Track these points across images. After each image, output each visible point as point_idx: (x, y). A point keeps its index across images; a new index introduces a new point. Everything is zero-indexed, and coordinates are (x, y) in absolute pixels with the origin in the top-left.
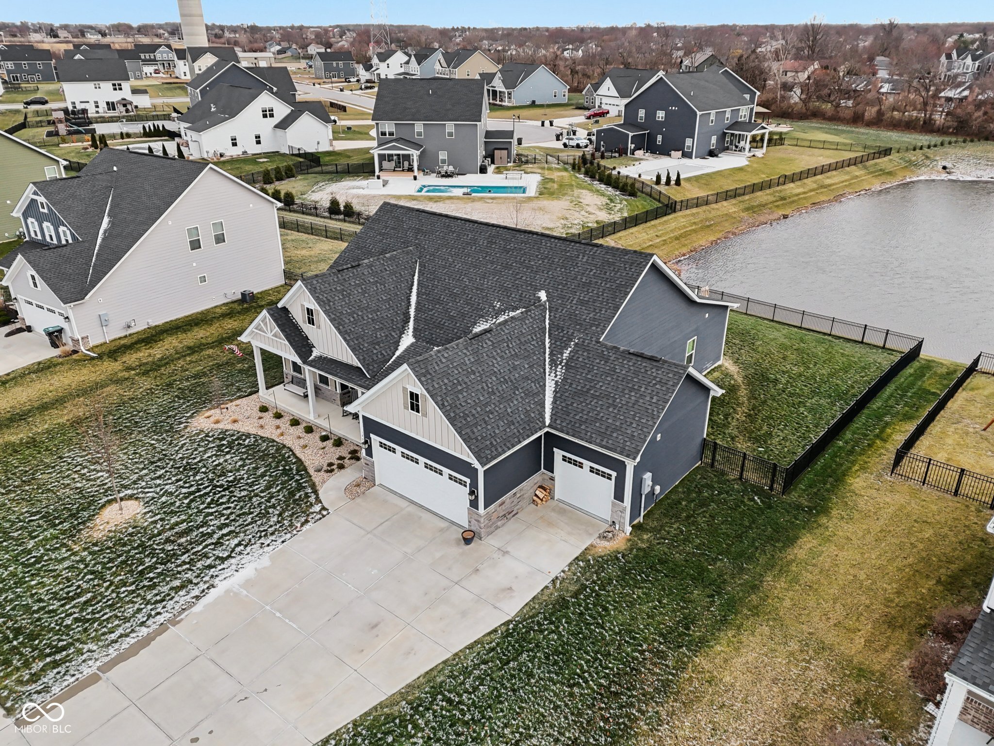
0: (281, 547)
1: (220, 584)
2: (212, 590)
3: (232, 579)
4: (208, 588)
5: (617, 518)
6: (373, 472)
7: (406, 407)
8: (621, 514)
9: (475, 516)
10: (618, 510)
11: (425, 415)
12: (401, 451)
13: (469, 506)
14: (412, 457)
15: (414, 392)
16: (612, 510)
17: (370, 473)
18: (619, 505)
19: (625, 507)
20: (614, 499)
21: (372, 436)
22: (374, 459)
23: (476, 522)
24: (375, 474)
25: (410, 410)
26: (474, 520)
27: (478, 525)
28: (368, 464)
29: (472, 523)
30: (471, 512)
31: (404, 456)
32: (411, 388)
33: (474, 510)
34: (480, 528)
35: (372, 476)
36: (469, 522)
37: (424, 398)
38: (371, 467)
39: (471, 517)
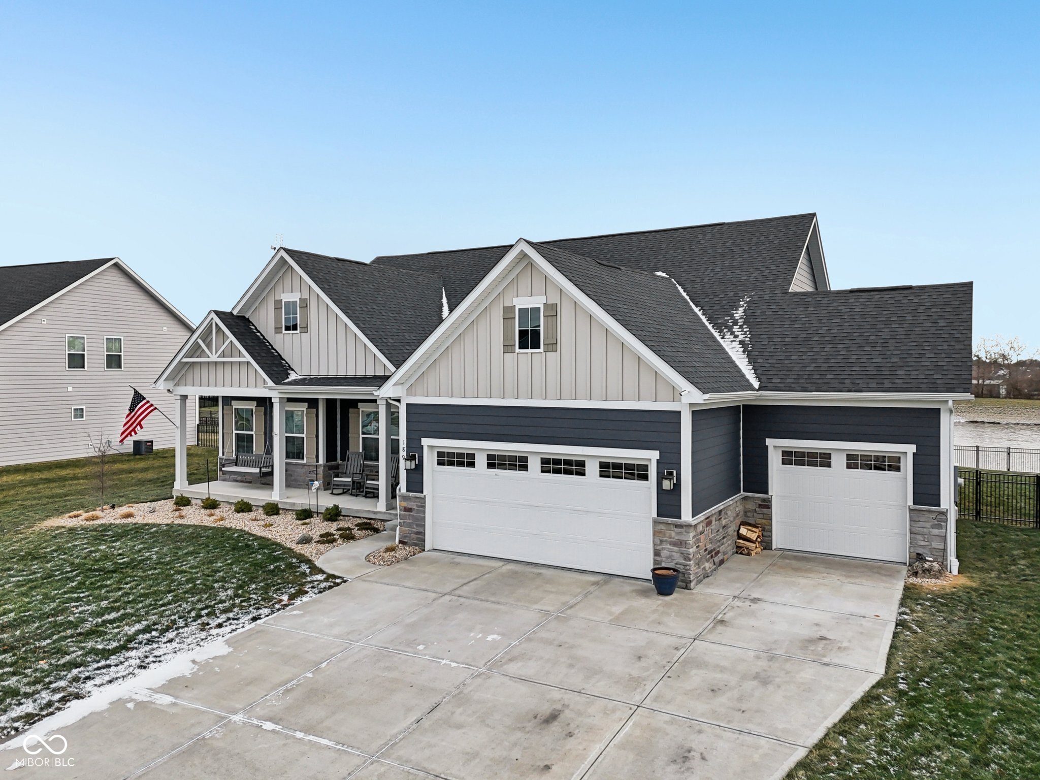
0: (248, 627)
1: (95, 692)
2: (74, 703)
3: (130, 682)
4: (64, 700)
5: (927, 543)
6: (421, 522)
7: (508, 348)
8: (936, 531)
9: (673, 534)
10: (928, 525)
11: (552, 346)
12: (488, 455)
13: (656, 516)
14: (513, 458)
15: (529, 306)
16: (913, 530)
17: (415, 527)
18: (930, 511)
19: (944, 513)
20: (914, 504)
21: (426, 442)
22: (425, 493)
23: (676, 549)
24: (424, 525)
25: (517, 350)
26: (670, 545)
27: (682, 553)
28: (410, 510)
29: (664, 553)
30: (662, 527)
31: (494, 462)
32: (522, 302)
33: (670, 520)
34: (685, 559)
35: (418, 533)
36: (657, 553)
37: (552, 310)
38: (418, 511)
39: (661, 541)
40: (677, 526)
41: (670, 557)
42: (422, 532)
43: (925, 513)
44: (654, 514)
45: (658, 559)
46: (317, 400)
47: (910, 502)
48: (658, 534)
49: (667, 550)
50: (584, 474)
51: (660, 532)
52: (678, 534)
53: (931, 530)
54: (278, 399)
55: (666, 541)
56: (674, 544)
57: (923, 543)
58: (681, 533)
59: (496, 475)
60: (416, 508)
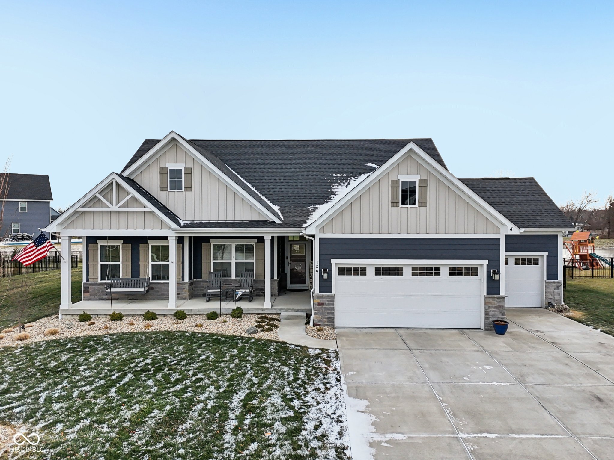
5: (553, 297)
6: (331, 311)
7: (394, 204)
8: (556, 291)
9: (496, 303)
10: (553, 289)
11: (424, 204)
12: (375, 267)
13: (486, 294)
14: (393, 269)
15: (409, 180)
16: (547, 291)
17: (327, 314)
18: (554, 282)
19: (560, 282)
20: (547, 279)
21: (333, 261)
22: (334, 292)
23: (497, 310)
24: (334, 313)
25: (401, 205)
26: (494, 308)
27: (501, 312)
28: (322, 304)
29: (491, 313)
30: (490, 300)
31: (379, 271)
32: (404, 178)
33: (495, 296)
34: (503, 315)
35: (329, 318)
36: (487, 314)
37: (424, 183)
38: (329, 305)
39: (489, 307)
40: (498, 298)
41: (494, 315)
42: (332, 317)
43: (551, 283)
44: (485, 293)
45: (488, 316)
46: (183, 237)
47: (545, 279)
48: (487, 304)
49: (492, 311)
50: (439, 275)
51: (489, 302)
52: (499, 302)
53: (554, 291)
54: (175, 237)
55: (492, 307)
56: (496, 308)
57: (551, 297)
58: (500, 302)
59: (381, 279)
60: (327, 302)
